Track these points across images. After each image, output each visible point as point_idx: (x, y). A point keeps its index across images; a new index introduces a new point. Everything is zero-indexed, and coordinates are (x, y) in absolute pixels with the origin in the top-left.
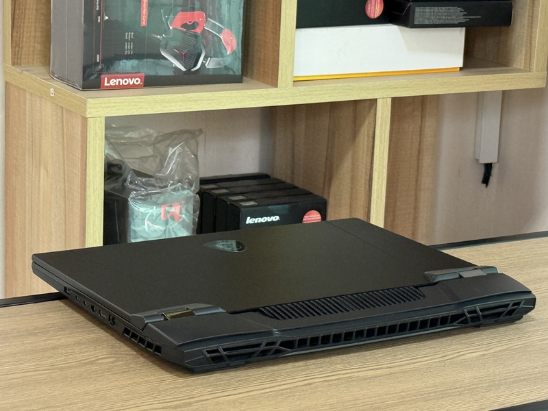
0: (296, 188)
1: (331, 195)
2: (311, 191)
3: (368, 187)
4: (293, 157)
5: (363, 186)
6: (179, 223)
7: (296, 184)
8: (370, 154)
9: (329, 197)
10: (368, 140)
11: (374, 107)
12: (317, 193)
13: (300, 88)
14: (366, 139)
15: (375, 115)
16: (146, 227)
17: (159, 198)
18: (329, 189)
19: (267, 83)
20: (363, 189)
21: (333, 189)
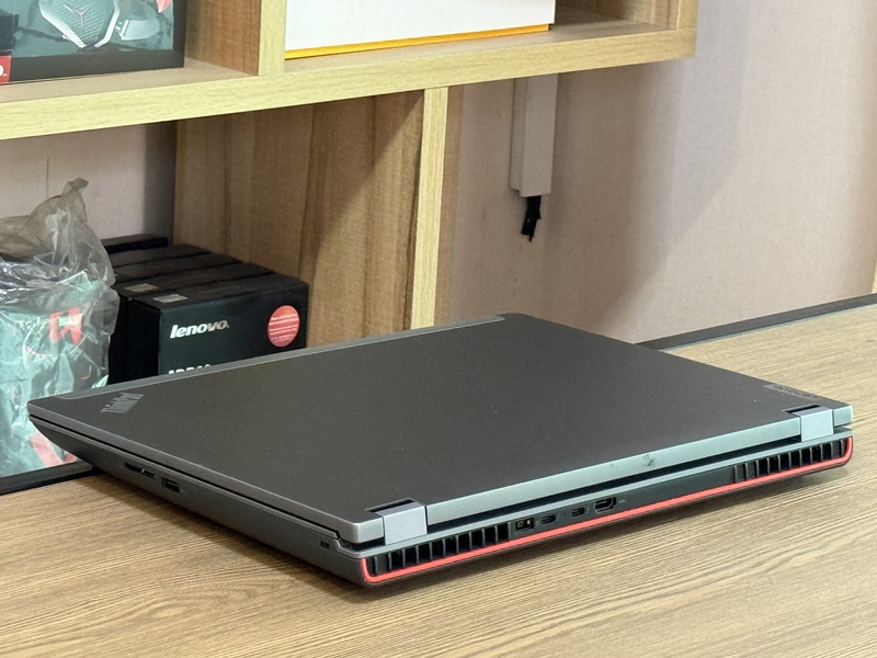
0: (236, 262)
1: (317, 275)
2: (271, 267)
3: (403, 259)
4: (227, 203)
5: (395, 255)
6: (80, 347)
7: (234, 254)
8: (408, 196)
9: (312, 279)
10: (403, 168)
11: (417, 106)
12: (285, 272)
13: (295, 74)
14: (400, 166)
15: (421, 120)
16: (25, 357)
17: (46, 300)
18: (314, 262)
19: (233, 66)
20: (393, 263)
21: (324, 262)
